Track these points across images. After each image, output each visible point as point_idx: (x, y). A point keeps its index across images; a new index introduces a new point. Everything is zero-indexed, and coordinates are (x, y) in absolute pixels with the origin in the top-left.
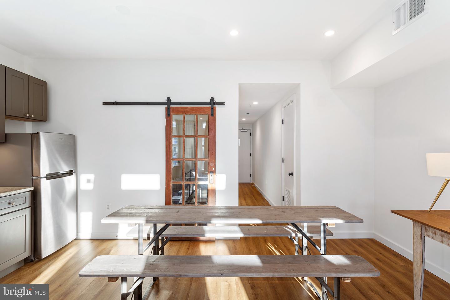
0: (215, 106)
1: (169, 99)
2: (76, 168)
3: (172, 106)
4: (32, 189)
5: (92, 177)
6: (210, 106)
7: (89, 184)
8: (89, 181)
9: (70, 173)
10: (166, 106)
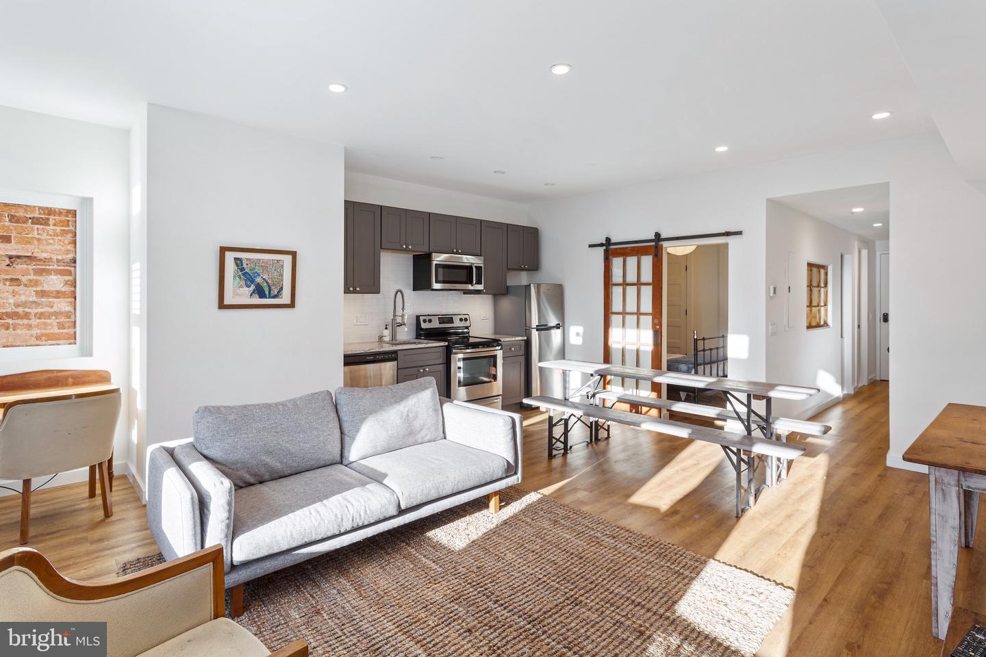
0: (661, 243)
1: (608, 240)
2: (563, 323)
3: (612, 247)
4: (525, 338)
5: (580, 329)
6: (654, 243)
7: (578, 337)
8: (578, 334)
9: (558, 327)
10: (605, 248)
